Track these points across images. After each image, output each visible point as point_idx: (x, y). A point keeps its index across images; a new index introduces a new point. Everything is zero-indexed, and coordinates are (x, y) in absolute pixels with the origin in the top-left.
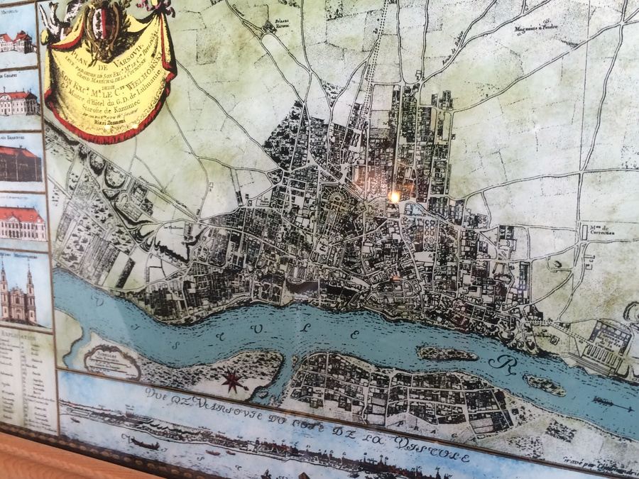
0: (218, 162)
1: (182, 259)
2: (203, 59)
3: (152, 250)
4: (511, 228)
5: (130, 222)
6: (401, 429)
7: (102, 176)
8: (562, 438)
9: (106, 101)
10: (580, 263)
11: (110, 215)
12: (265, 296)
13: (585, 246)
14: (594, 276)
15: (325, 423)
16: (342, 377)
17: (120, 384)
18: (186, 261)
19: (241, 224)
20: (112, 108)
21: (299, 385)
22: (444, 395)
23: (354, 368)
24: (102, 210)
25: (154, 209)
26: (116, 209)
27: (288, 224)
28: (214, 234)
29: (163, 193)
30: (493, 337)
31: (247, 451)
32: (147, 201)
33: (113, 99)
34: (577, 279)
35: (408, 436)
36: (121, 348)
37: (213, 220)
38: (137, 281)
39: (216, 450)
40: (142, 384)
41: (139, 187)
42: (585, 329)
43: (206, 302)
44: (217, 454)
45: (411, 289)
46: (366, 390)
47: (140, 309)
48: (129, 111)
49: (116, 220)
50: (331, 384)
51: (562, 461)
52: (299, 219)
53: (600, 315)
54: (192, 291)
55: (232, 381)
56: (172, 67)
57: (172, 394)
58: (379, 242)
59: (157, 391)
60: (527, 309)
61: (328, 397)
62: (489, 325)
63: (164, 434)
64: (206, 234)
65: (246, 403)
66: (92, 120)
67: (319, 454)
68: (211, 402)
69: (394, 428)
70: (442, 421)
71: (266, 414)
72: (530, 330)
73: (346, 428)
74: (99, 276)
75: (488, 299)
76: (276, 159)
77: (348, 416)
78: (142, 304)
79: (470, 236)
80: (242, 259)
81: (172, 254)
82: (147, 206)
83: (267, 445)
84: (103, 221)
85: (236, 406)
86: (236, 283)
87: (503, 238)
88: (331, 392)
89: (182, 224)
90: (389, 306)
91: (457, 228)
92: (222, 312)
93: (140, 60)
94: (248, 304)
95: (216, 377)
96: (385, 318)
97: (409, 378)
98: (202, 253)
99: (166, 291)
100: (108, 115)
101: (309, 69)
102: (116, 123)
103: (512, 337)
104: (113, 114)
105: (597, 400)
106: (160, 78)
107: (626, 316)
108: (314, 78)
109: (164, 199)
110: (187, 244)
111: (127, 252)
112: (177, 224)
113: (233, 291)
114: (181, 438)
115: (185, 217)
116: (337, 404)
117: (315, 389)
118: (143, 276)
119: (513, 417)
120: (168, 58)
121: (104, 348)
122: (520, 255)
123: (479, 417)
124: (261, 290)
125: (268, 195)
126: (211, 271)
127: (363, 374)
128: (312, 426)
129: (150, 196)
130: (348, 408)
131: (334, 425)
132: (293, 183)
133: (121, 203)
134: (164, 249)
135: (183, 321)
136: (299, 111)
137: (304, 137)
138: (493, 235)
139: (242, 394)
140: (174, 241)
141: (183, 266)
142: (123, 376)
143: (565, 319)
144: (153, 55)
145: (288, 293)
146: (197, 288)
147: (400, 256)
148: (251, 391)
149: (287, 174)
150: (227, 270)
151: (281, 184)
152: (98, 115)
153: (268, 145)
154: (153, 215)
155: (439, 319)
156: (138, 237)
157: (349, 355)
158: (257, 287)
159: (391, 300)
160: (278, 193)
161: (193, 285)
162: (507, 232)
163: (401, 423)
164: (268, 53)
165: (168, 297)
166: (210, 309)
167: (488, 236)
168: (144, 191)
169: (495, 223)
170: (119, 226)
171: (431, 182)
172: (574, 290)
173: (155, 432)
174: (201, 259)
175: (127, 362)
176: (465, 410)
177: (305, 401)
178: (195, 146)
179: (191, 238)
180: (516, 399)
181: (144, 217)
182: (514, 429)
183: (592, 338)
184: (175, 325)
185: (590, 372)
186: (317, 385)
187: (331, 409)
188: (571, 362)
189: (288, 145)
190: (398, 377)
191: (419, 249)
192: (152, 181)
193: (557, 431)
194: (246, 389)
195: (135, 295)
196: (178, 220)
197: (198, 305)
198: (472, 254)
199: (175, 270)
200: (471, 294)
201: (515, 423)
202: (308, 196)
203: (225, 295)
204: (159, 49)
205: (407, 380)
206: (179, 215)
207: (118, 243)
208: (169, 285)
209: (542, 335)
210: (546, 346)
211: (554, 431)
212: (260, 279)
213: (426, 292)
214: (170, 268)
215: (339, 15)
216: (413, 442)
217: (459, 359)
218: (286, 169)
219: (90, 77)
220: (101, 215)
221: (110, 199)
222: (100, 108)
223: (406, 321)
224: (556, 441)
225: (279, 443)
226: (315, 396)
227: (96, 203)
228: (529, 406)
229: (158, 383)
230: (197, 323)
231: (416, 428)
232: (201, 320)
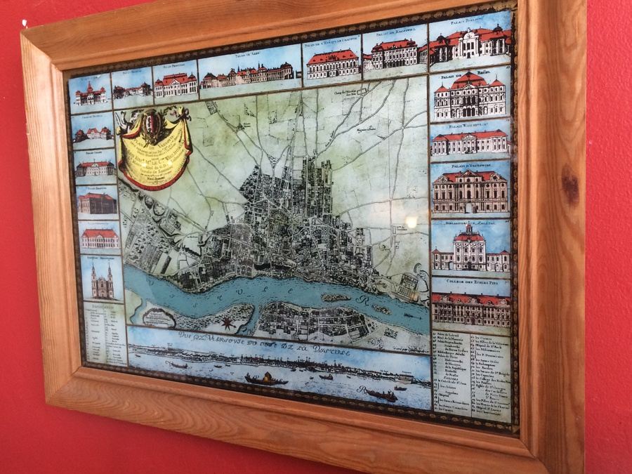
0: (216, 199)
1: (198, 255)
2: (206, 144)
3: (181, 250)
4: (362, 229)
5: (168, 235)
6: (316, 341)
7: (152, 209)
8: (392, 337)
9: (154, 166)
10: (393, 245)
11: (157, 232)
12: (243, 273)
13: (395, 237)
14: (400, 252)
15: (277, 342)
16: (285, 315)
17: (164, 331)
18: (200, 256)
19: (229, 233)
20: (157, 170)
21: (263, 322)
22: (336, 320)
23: (291, 309)
24: (152, 229)
25: (182, 227)
26: (160, 228)
27: (254, 232)
28: (215, 239)
29: (186, 218)
30: (357, 287)
31: (236, 363)
32: (177, 222)
33: (158, 166)
34: (393, 254)
35: (318, 344)
36: (164, 309)
37: (214, 232)
38: (173, 269)
39: (219, 364)
40: (177, 330)
41: (173, 215)
42: (398, 279)
43: (211, 279)
44: (220, 367)
45: (317, 264)
46: (297, 321)
47: (175, 285)
48: (166, 172)
49: (160, 234)
50: (280, 319)
51: (392, 349)
52: (259, 229)
53: (404, 271)
54: (204, 273)
55: (227, 323)
56: (190, 148)
57: (194, 334)
58: (300, 240)
59: (186, 333)
60: (372, 271)
61: (279, 327)
62: (355, 280)
63: (190, 358)
64: (211, 240)
65: (235, 335)
66: (146, 178)
67: (275, 360)
68: (216, 337)
69: (312, 341)
70: (336, 334)
71: (246, 340)
72: (374, 281)
73: (289, 344)
74: (151, 268)
75: (353, 267)
76: (246, 197)
77: (289, 337)
78: (176, 282)
79: (343, 234)
80: (230, 253)
81: (191, 252)
82: (178, 226)
83: (247, 358)
84: (153, 235)
85: (230, 338)
86: (228, 267)
87: (358, 234)
88: (280, 324)
89: (197, 235)
90: (307, 274)
91: (337, 230)
92: (220, 284)
93: (173, 144)
94: (234, 278)
95: (218, 322)
97: (319, 312)
98: (209, 250)
99: (189, 274)
100: (155, 174)
101: (261, 148)
102: (160, 179)
103: (366, 286)
104: (157, 174)
105: (406, 315)
106: (184, 153)
107: (415, 271)
108: (264, 154)
109: (187, 221)
110: (200, 246)
111: (167, 252)
112: (195, 235)
113: (226, 272)
114: (200, 360)
115: (199, 231)
116: (283, 331)
117: (271, 323)
118: (176, 265)
119: (369, 328)
120: (188, 143)
121: (154, 310)
122: (367, 243)
123: (353, 330)
124: (241, 270)
125: (243, 217)
126: (214, 261)
127: (296, 313)
128: (270, 345)
129: (179, 220)
130: (288, 332)
131: (282, 343)
132: (256, 210)
133: (163, 224)
134: (187, 250)
135: (199, 291)
136: (257, 171)
137: (260, 184)
138: (354, 233)
139: (233, 330)
140: (192, 244)
141: (199, 259)
142: (166, 326)
143: (389, 275)
144: (180, 141)
145: (255, 270)
146: (206, 271)
147: (311, 246)
148: (238, 328)
149: (252, 205)
150: (222, 260)
151: (249, 210)
152: (149, 174)
153: (242, 189)
154: (181, 230)
155: (332, 279)
156: (173, 243)
157: (288, 303)
158: (239, 268)
159: (307, 271)
160: (248, 215)
161: (204, 269)
162: (360, 231)
163: (316, 338)
164: (241, 140)
165: (191, 277)
166: (214, 282)
167: (352, 234)
168: (176, 217)
169: (354, 227)
170: (162, 237)
171: (324, 207)
172: (392, 259)
173: (185, 358)
174: (208, 254)
175: (168, 318)
176: (346, 327)
177: (267, 330)
178: (203, 191)
179: (202, 242)
180: (369, 318)
181: (176, 232)
182: (370, 335)
183: (401, 283)
184: (195, 293)
185: (402, 301)
186: (273, 321)
187: (280, 334)
188: (393, 296)
189: (252, 189)
190: (313, 312)
191: (320, 242)
192: (180, 211)
193: (389, 334)
194: (235, 327)
195: (171, 277)
196: (195, 233)
197: (207, 280)
198: (345, 244)
199: (193, 261)
200: (346, 264)
201: (370, 331)
202: (263, 216)
203: (222, 274)
204: (183, 138)
205: (317, 313)
206: (195, 229)
207: (162, 248)
208: (191, 270)
209: (379, 284)
210: (382, 290)
211: (388, 334)
212: (240, 263)
213: (324, 265)
214: (191, 261)
215: (275, 121)
216: (322, 347)
217: (342, 300)
218: (252, 202)
219: (145, 154)
220: (152, 232)
221: (157, 222)
222: (150, 171)
223: (315, 281)
224: (389, 338)
225: (254, 357)
226: (271, 327)
227: (148, 225)
228: (376, 322)
229: (186, 328)
230: (206, 291)
231: (323, 340)
232: (209, 289)
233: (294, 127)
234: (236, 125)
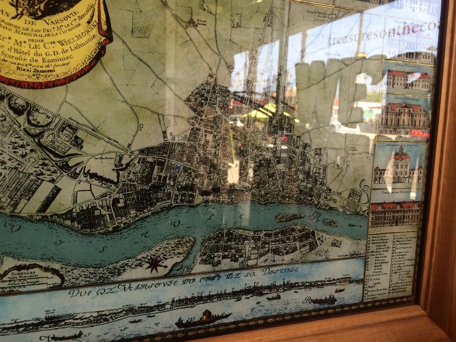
0: (149, 109)
1: (112, 182)
2: (137, 34)
3: (82, 177)
4: (320, 149)
5: (56, 155)
6: (267, 264)
7: (25, 116)
8: (337, 246)
9: (33, 51)
10: (345, 164)
11: (32, 151)
12: (182, 201)
13: (347, 156)
14: (351, 169)
15: (222, 274)
16: (234, 243)
18: (116, 184)
19: (166, 153)
20: (40, 59)
21: (205, 254)
22: (288, 239)
23: (241, 235)
24: (22, 146)
25: (84, 144)
26: (40, 144)
27: (201, 152)
28: (144, 161)
29: (95, 132)
30: (311, 204)
31: (165, 310)
32: (77, 137)
33: (42, 51)
34: (344, 172)
35: (269, 267)
36: (38, 263)
37: (142, 151)
38: (63, 203)
39: (137, 318)
40: (66, 288)
41: (69, 126)
42: (346, 194)
43: (133, 212)
44: (140, 321)
45: (274, 185)
46: (247, 247)
48: (60, 63)
49: (40, 154)
50: (226, 248)
51: (336, 257)
52: (209, 149)
53: (351, 187)
54: (121, 204)
55: (154, 264)
56: (108, 35)
57: (97, 288)
58: (258, 160)
59: (82, 290)
60: (325, 188)
61: (224, 257)
62: (309, 198)
63: (87, 323)
64: (136, 162)
65: (166, 276)
66: (14, 67)
67: (217, 295)
68: (134, 285)
69: (263, 264)
70: (287, 253)
71: (180, 280)
72: (326, 198)
73: (235, 273)
74: (16, 205)
75: (309, 186)
76: (195, 110)
77: (236, 265)
78: (68, 223)
79: (303, 154)
80: (165, 178)
81: (101, 179)
82: (78, 142)
83: (180, 301)
84: (23, 156)
85: (157, 282)
86: (160, 195)
87: (317, 154)
88: (226, 253)
89: (113, 155)
90: (261, 195)
91: (297, 150)
92: (147, 217)
93: (75, 24)
94: (170, 208)
95: (140, 265)
96: (260, 203)
97: (271, 234)
98: (131, 176)
99: (95, 208)
100: (34, 64)
101: (219, 54)
102: (44, 71)
103: (319, 203)
104: (40, 63)
105: (350, 225)
106: (95, 41)
107: (360, 186)
108: (222, 61)
109: (96, 136)
110: (117, 171)
111: (53, 181)
112: (108, 156)
113: (158, 201)
114: (106, 320)
115: (116, 149)
116: (230, 260)
117: (216, 254)
118: (70, 199)
119: (318, 242)
120: (105, 27)
121: (19, 268)
122: (323, 163)
123: (304, 246)
124: (180, 197)
125: (188, 133)
126: (139, 188)
127: (246, 238)
128: (213, 278)
129: (80, 134)
130: (236, 260)
131: (227, 273)
132: (206, 125)
133: (46, 139)
134: (94, 176)
135: (111, 229)
136: (211, 80)
137: (214, 96)
138: (312, 153)
139: (162, 271)
140: (106, 169)
141: (113, 187)
142: (44, 287)
143: (340, 191)
144: (89, 22)
145: (200, 197)
146: (125, 202)
147: (269, 167)
148: (169, 268)
149: (201, 120)
150: (153, 187)
151: (197, 126)
152: (21, 62)
153: (188, 100)
154: (83, 149)
155: (287, 199)
156: (65, 167)
158: (177, 196)
159: (263, 193)
160: (195, 132)
161: (121, 201)
162: (318, 152)
163: (266, 260)
164: (191, 40)
165: (97, 213)
166: (137, 216)
167: (311, 153)
168: (75, 130)
169: (314, 147)
170: (45, 159)
171: (286, 126)
172: (343, 177)
173: (78, 324)
174: (130, 180)
175: (49, 274)
176: (298, 244)
177: (209, 263)
178: (128, 97)
179: (122, 165)
180: (320, 233)
181: (73, 151)
182: (319, 248)
183: (349, 197)
184: (103, 234)
185: (348, 213)
186: (218, 252)
187: (226, 264)
188: (341, 210)
189: (203, 101)
190: (265, 235)
191: (279, 162)
192: (82, 121)
193: (335, 244)
194: (166, 267)
195: (59, 216)
196: (110, 152)
197: (126, 215)
198: (303, 164)
199: (105, 190)
200: (303, 184)
201: (319, 245)
202: (215, 134)
203: (150, 205)
204: (96, 18)
205: (269, 235)
206: (110, 148)
207: (42, 174)
208: (98, 203)
209: (331, 200)
210: (332, 204)
211: (333, 245)
212: (179, 190)
213: (281, 186)
214: (99, 190)
215: (238, 26)
216: (272, 269)
217: (296, 218)
218: (201, 116)
219: (14, 29)
220: (21, 151)
221: (33, 136)
222: (24, 57)
223: (271, 203)
224: (335, 248)
225: (189, 296)
226: (216, 259)
227: (14, 140)
228: (324, 235)
229: (83, 283)
230: (124, 228)
231: (274, 261)
232: (127, 226)
233: (260, 36)
234: (187, 19)
